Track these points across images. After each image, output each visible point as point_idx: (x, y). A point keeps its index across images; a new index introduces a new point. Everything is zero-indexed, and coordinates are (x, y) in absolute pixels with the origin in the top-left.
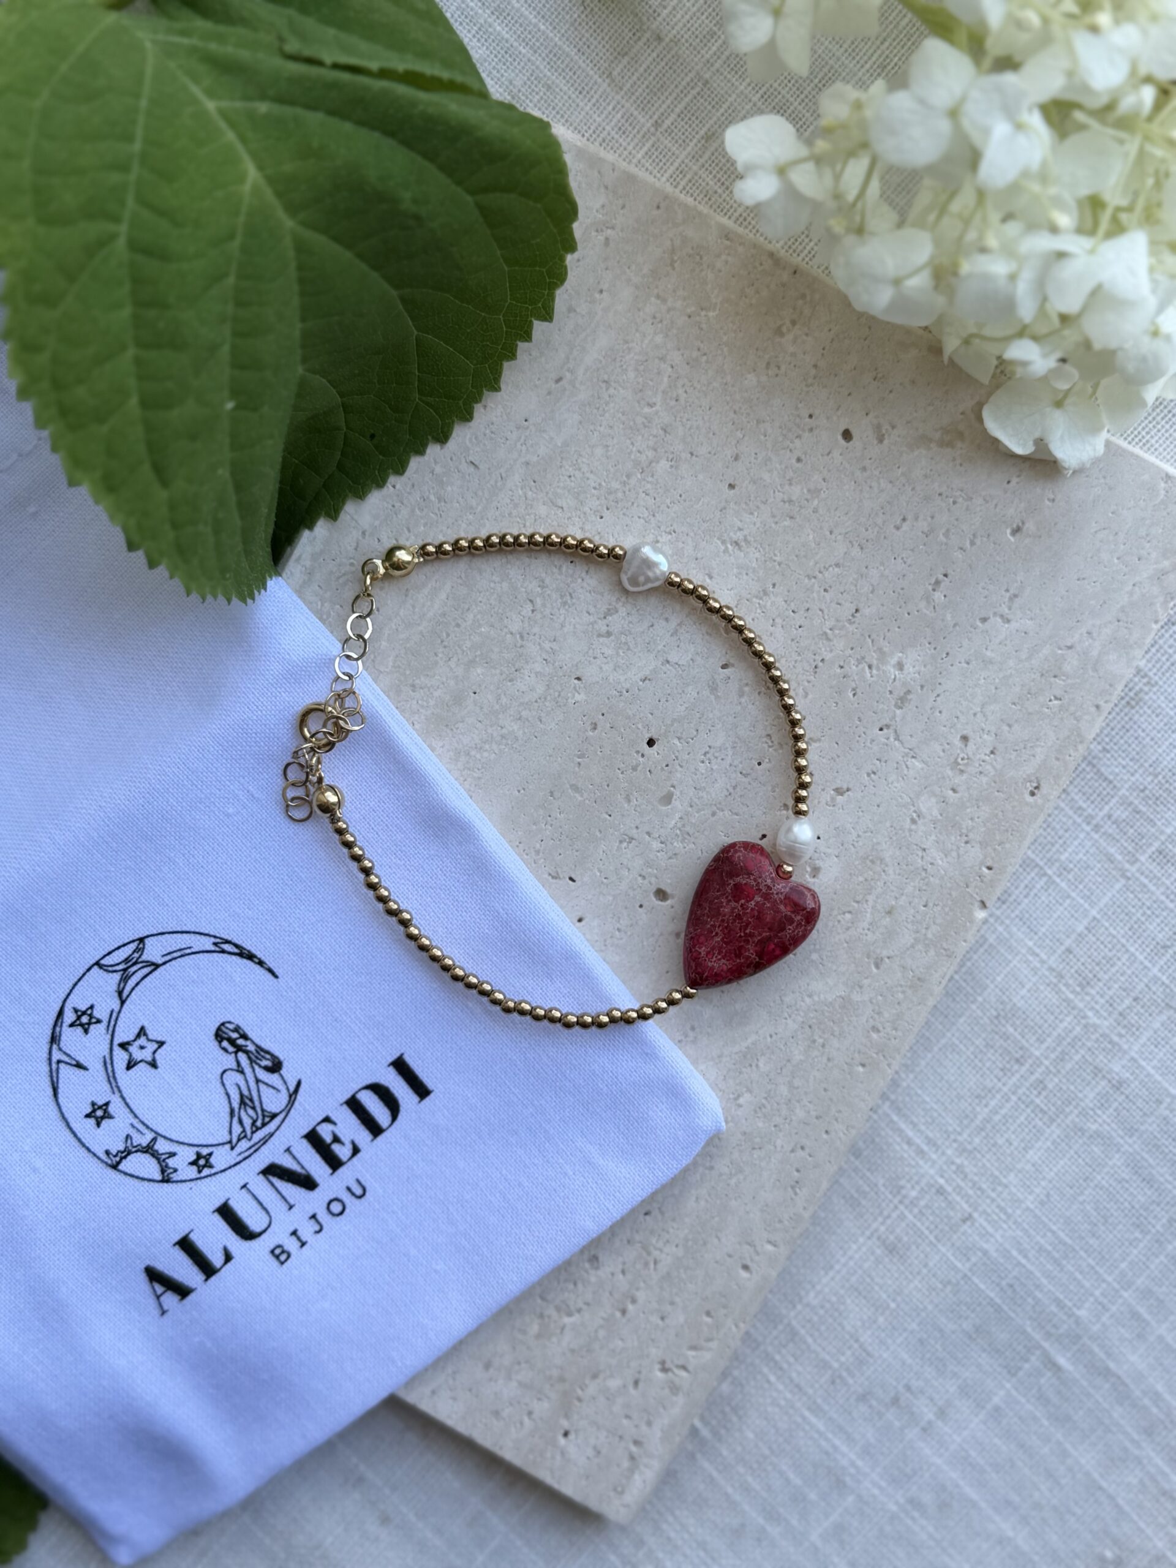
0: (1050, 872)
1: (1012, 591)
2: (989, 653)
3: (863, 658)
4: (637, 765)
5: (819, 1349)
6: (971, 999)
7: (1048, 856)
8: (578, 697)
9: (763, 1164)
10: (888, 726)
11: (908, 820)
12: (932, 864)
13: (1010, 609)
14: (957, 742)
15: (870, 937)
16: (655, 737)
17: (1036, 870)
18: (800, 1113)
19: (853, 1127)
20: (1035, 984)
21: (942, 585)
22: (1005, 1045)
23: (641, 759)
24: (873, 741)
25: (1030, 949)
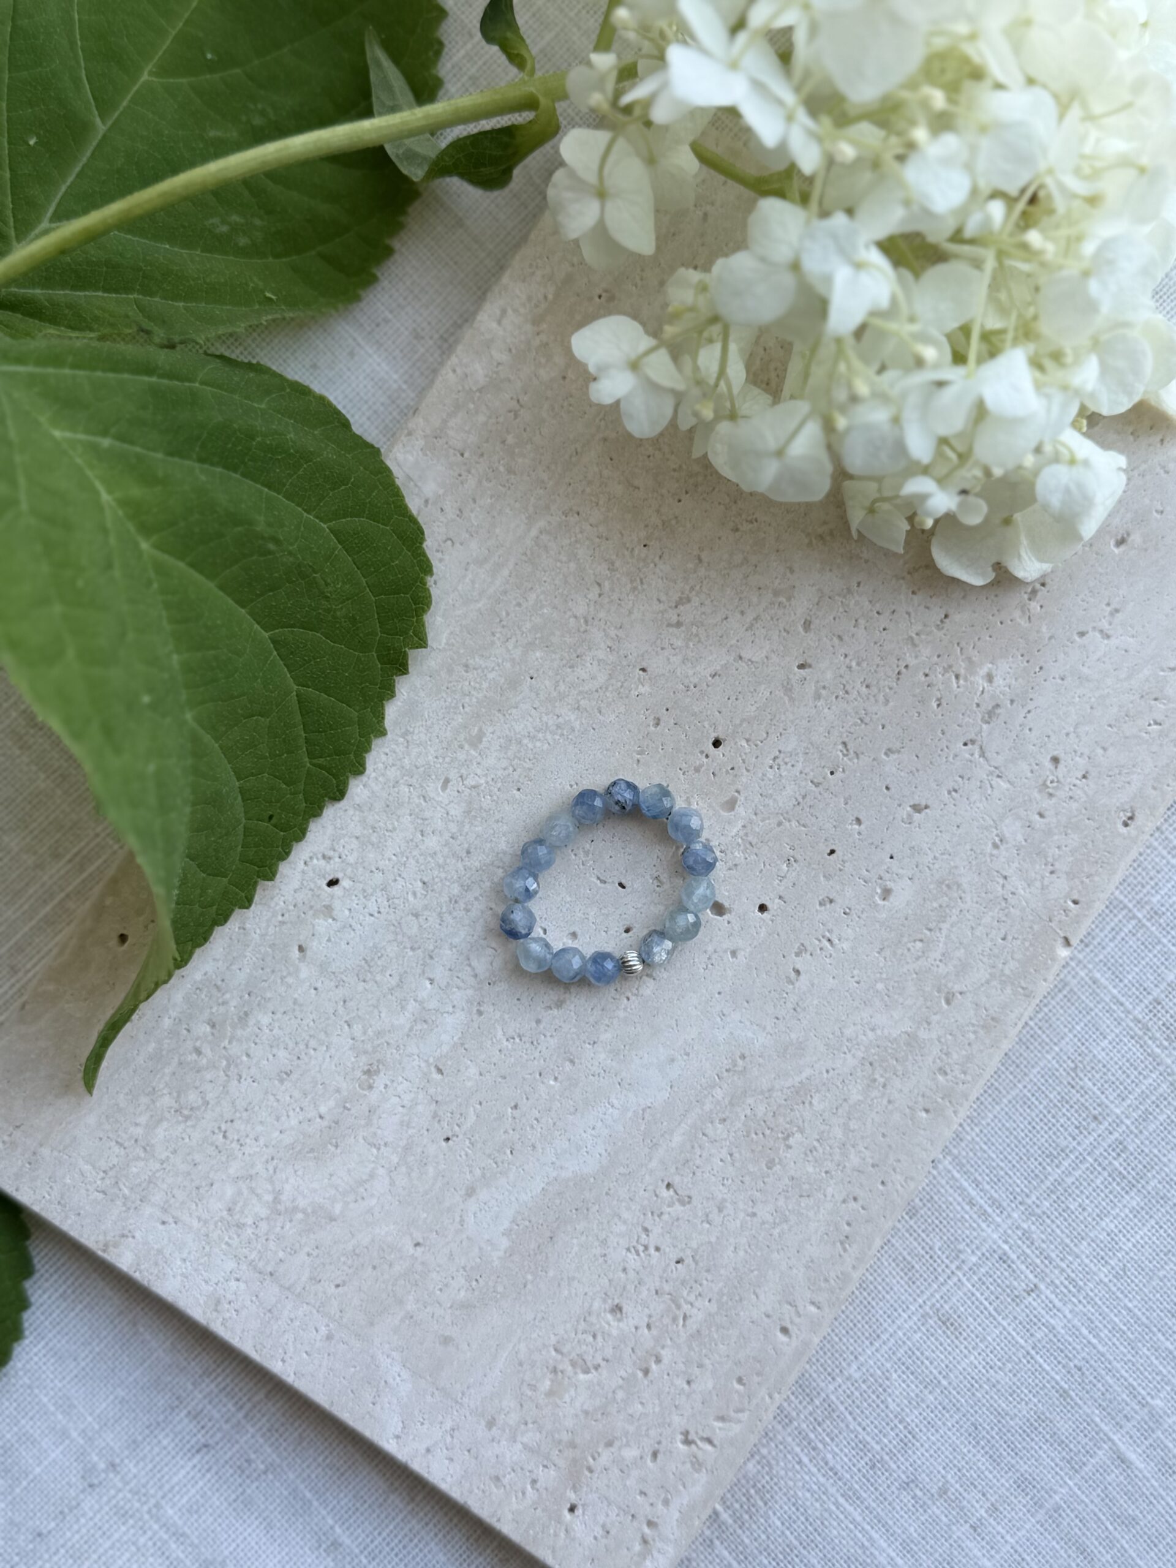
0: (1140, 915)
1: (1113, 606)
2: (1085, 670)
3: (950, 667)
4: (701, 766)
5: (860, 1429)
6: (1047, 1048)
7: (1138, 897)
8: (641, 689)
9: (811, 1214)
10: (973, 742)
11: (990, 845)
12: (1013, 893)
13: (1110, 624)
14: (1048, 764)
15: (942, 970)
16: (722, 737)
17: (1124, 912)
18: (854, 1160)
19: (912, 1179)
20: (1117, 1036)
21: (1039, 594)
22: (1082, 1100)
23: (705, 760)
24: (956, 756)
25: (1114, 997)
